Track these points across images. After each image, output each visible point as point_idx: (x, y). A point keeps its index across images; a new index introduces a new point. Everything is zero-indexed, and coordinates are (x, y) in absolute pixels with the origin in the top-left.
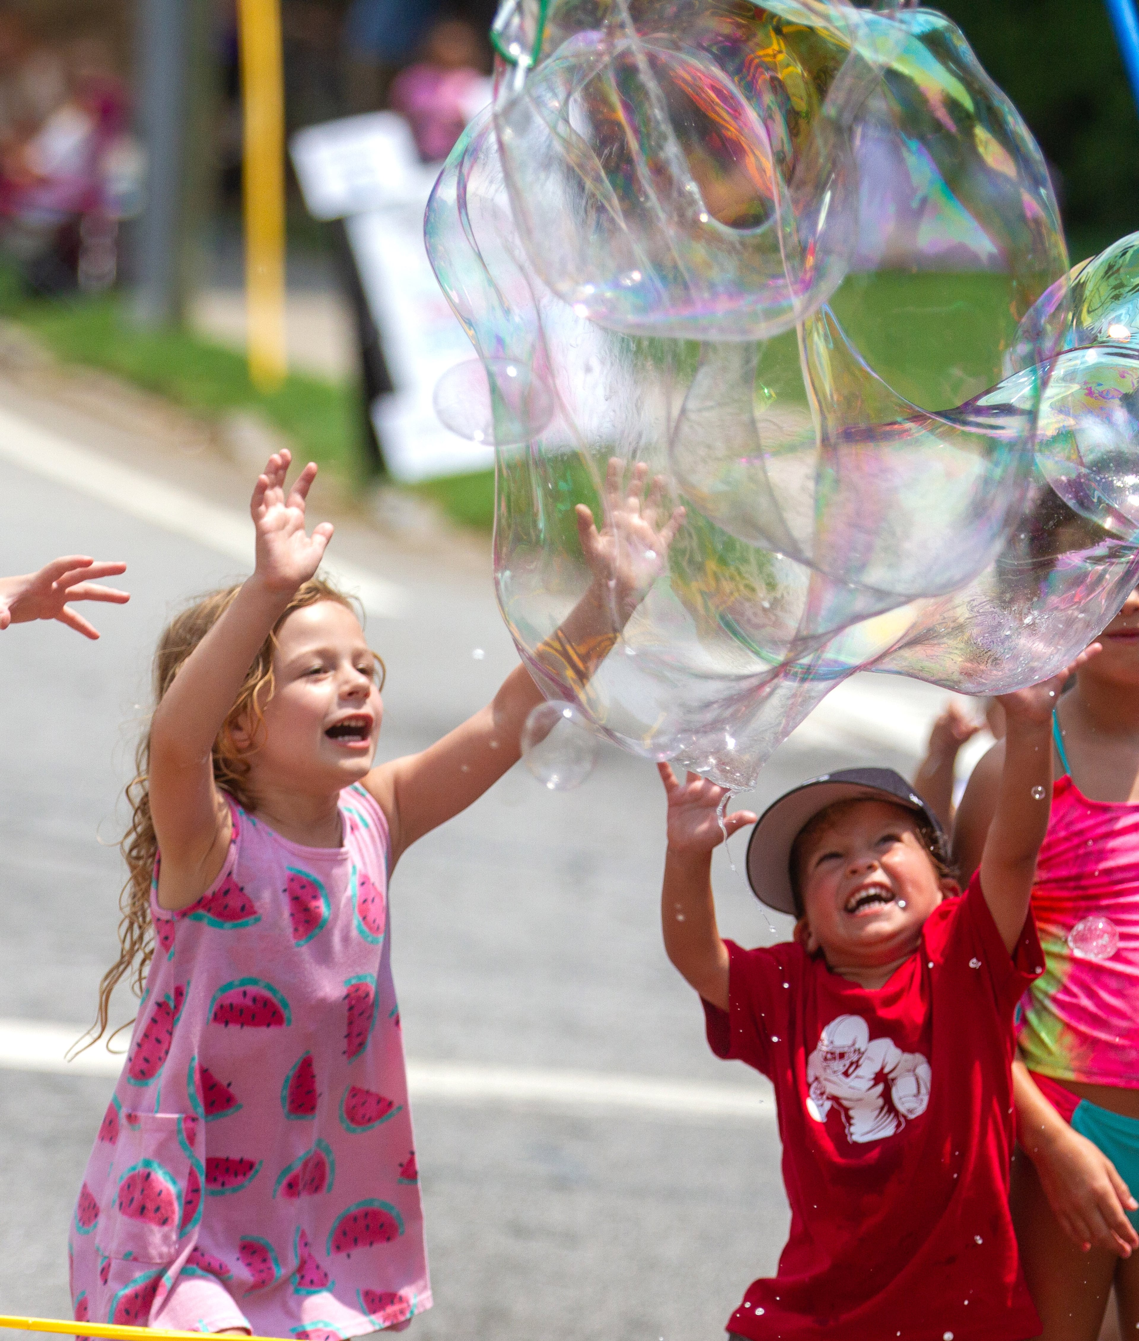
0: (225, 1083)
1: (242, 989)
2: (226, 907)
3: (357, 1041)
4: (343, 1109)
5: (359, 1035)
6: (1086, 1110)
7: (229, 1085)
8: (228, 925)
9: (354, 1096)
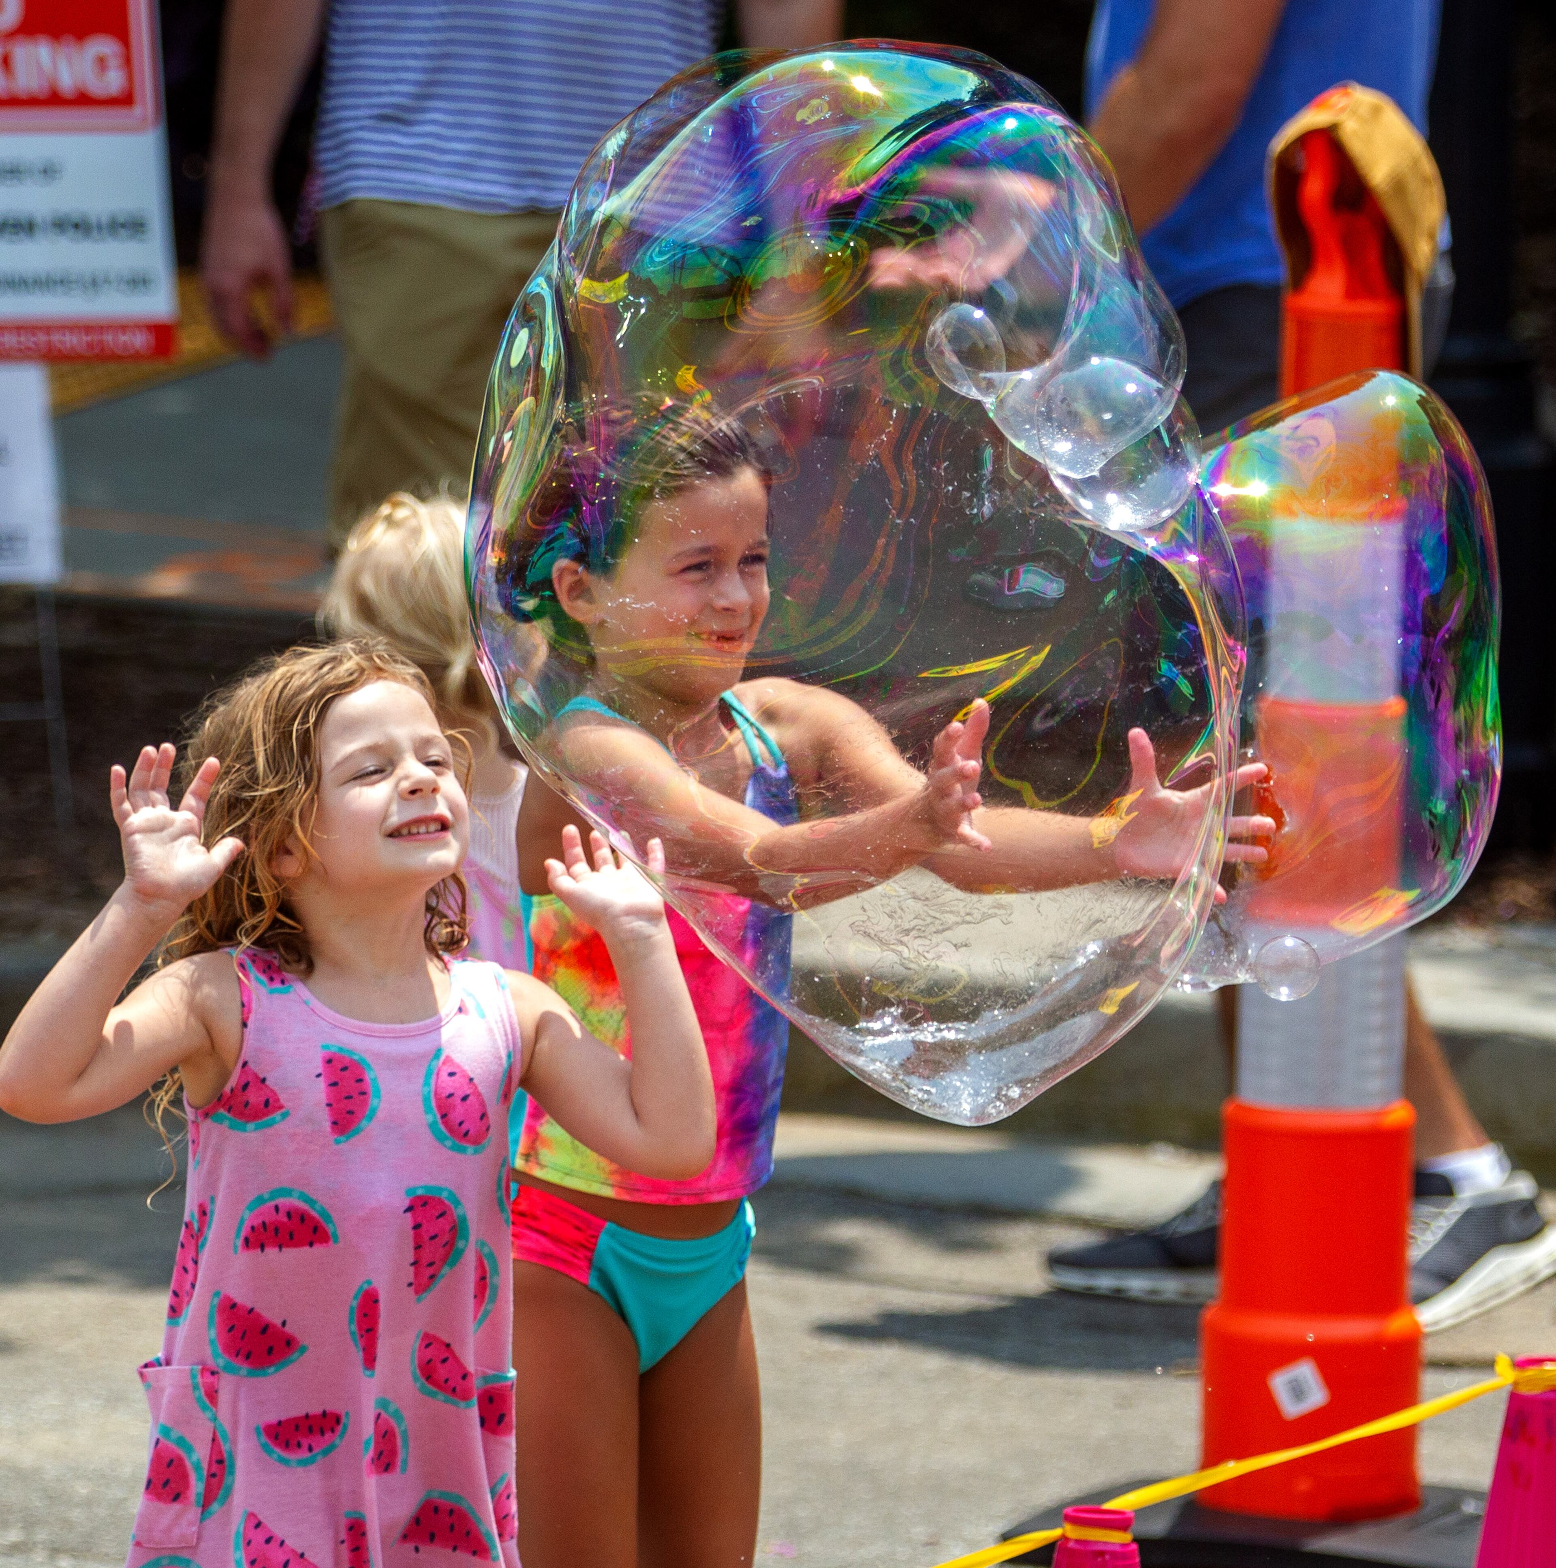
0: (278, 1322)
1: (273, 1203)
2: (247, 1103)
3: (429, 1272)
4: (416, 1362)
5: (431, 1264)
6: (613, 1235)
7: (284, 1323)
8: (251, 1126)
9: (427, 1346)
